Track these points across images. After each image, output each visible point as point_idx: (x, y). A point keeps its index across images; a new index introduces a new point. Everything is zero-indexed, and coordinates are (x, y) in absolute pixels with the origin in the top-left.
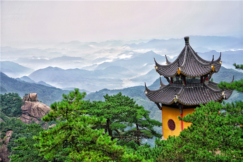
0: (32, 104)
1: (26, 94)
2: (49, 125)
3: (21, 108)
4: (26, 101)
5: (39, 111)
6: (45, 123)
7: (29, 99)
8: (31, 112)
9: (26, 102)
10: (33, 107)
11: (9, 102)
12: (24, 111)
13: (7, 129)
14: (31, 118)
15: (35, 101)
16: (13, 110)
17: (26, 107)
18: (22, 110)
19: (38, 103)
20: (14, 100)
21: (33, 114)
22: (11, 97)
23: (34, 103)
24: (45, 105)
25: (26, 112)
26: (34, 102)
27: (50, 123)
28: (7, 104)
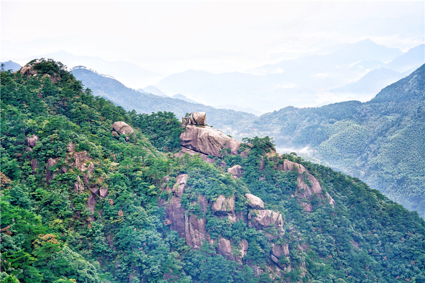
0: (199, 131)
1: (187, 114)
2: (229, 166)
3: (181, 137)
4: (188, 126)
5: (210, 142)
6: (222, 164)
7: (194, 123)
8: (196, 144)
9: (188, 128)
10: (200, 135)
11: (159, 126)
12: (186, 142)
13: (178, 172)
14: (198, 153)
15: (203, 125)
16: (167, 141)
17: (188, 135)
18: (182, 141)
19: (208, 130)
20: (168, 124)
21: (201, 148)
22: (163, 118)
23: (202, 129)
24: (220, 132)
25: (189, 144)
26: (202, 127)
27: (230, 164)
28: (157, 130)
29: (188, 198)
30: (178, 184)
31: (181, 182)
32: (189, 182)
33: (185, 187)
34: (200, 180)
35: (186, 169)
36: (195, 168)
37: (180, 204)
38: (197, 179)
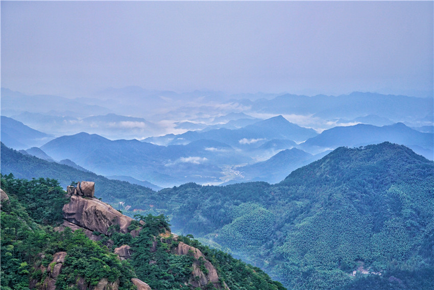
0: (86, 203)
1: (73, 183)
2: (116, 246)
3: (64, 209)
4: (73, 197)
5: (97, 216)
6: (109, 242)
7: (80, 193)
8: (81, 218)
9: (73, 199)
10: (86, 208)
11: (40, 195)
12: (69, 214)
14: (81, 229)
15: (90, 196)
16: (47, 212)
17: (72, 207)
18: (64, 213)
19: (96, 202)
20: (50, 193)
21: (85, 222)
22: (44, 186)
23: (89, 201)
24: (109, 206)
25: (72, 217)
26: (89, 199)
27: (118, 243)
28: (36, 199)
29: (65, 280)
30: (54, 262)
31: (58, 260)
32: (67, 261)
33: (63, 267)
34: (80, 259)
35: (65, 246)
36: (76, 246)
37: (55, 287)
38: (78, 258)
